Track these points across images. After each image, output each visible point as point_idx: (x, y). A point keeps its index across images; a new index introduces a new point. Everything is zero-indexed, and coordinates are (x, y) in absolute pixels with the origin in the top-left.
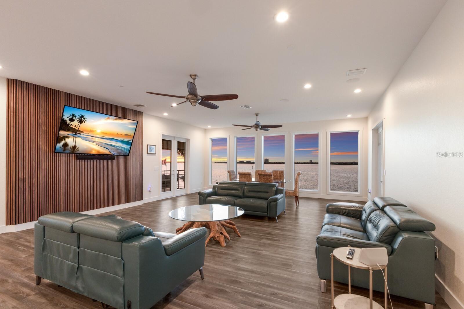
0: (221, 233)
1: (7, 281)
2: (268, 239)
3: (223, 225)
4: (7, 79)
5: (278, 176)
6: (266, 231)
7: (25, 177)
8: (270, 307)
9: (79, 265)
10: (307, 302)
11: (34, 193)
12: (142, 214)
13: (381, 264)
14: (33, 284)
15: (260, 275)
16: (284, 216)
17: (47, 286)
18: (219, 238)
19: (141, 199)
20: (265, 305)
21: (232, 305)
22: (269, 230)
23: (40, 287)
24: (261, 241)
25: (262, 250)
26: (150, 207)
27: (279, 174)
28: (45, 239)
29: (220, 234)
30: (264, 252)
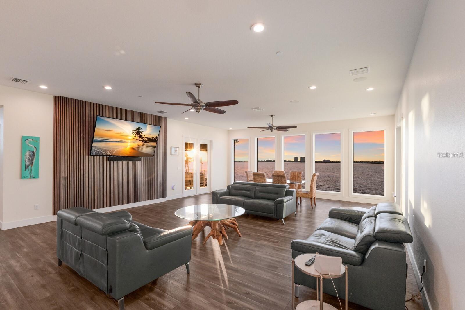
0: (221, 232)
1: (39, 260)
2: (266, 240)
3: (224, 224)
4: (54, 96)
5: (296, 177)
6: (269, 232)
7: (67, 176)
8: (237, 305)
9: (82, 253)
10: (276, 304)
11: (74, 189)
12: (163, 210)
13: (333, 273)
14: (56, 264)
15: (243, 274)
16: (294, 218)
17: (66, 267)
18: (218, 236)
19: (165, 196)
20: (234, 303)
21: (204, 299)
22: (272, 231)
23: (61, 267)
24: (259, 242)
25: (254, 251)
26: (171, 204)
27: (297, 175)
28: (62, 230)
29: (219, 233)
30: (257, 253)
